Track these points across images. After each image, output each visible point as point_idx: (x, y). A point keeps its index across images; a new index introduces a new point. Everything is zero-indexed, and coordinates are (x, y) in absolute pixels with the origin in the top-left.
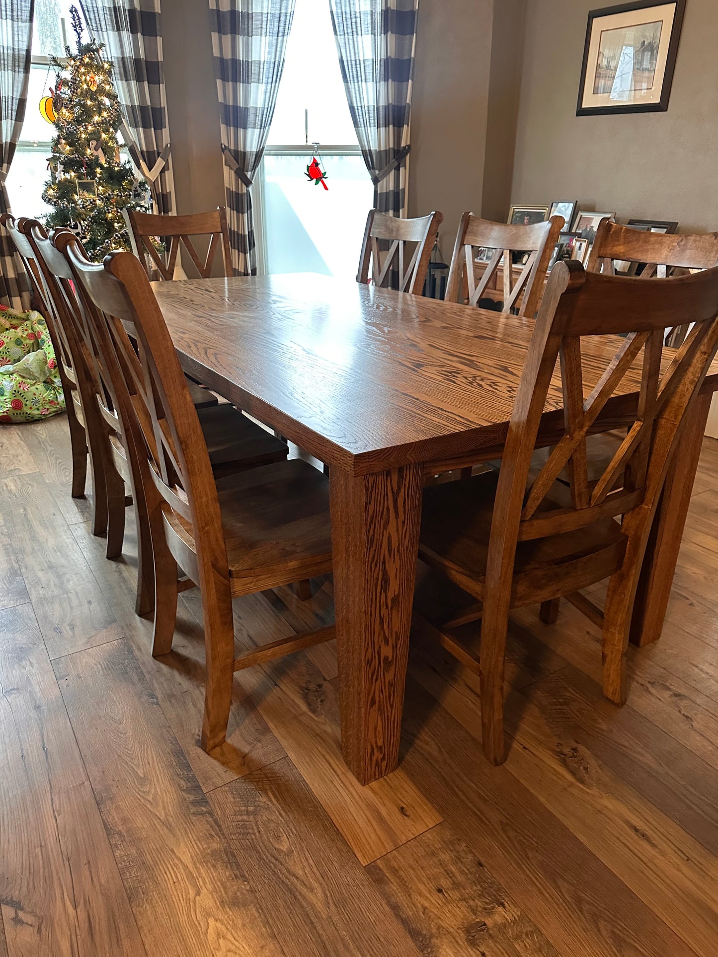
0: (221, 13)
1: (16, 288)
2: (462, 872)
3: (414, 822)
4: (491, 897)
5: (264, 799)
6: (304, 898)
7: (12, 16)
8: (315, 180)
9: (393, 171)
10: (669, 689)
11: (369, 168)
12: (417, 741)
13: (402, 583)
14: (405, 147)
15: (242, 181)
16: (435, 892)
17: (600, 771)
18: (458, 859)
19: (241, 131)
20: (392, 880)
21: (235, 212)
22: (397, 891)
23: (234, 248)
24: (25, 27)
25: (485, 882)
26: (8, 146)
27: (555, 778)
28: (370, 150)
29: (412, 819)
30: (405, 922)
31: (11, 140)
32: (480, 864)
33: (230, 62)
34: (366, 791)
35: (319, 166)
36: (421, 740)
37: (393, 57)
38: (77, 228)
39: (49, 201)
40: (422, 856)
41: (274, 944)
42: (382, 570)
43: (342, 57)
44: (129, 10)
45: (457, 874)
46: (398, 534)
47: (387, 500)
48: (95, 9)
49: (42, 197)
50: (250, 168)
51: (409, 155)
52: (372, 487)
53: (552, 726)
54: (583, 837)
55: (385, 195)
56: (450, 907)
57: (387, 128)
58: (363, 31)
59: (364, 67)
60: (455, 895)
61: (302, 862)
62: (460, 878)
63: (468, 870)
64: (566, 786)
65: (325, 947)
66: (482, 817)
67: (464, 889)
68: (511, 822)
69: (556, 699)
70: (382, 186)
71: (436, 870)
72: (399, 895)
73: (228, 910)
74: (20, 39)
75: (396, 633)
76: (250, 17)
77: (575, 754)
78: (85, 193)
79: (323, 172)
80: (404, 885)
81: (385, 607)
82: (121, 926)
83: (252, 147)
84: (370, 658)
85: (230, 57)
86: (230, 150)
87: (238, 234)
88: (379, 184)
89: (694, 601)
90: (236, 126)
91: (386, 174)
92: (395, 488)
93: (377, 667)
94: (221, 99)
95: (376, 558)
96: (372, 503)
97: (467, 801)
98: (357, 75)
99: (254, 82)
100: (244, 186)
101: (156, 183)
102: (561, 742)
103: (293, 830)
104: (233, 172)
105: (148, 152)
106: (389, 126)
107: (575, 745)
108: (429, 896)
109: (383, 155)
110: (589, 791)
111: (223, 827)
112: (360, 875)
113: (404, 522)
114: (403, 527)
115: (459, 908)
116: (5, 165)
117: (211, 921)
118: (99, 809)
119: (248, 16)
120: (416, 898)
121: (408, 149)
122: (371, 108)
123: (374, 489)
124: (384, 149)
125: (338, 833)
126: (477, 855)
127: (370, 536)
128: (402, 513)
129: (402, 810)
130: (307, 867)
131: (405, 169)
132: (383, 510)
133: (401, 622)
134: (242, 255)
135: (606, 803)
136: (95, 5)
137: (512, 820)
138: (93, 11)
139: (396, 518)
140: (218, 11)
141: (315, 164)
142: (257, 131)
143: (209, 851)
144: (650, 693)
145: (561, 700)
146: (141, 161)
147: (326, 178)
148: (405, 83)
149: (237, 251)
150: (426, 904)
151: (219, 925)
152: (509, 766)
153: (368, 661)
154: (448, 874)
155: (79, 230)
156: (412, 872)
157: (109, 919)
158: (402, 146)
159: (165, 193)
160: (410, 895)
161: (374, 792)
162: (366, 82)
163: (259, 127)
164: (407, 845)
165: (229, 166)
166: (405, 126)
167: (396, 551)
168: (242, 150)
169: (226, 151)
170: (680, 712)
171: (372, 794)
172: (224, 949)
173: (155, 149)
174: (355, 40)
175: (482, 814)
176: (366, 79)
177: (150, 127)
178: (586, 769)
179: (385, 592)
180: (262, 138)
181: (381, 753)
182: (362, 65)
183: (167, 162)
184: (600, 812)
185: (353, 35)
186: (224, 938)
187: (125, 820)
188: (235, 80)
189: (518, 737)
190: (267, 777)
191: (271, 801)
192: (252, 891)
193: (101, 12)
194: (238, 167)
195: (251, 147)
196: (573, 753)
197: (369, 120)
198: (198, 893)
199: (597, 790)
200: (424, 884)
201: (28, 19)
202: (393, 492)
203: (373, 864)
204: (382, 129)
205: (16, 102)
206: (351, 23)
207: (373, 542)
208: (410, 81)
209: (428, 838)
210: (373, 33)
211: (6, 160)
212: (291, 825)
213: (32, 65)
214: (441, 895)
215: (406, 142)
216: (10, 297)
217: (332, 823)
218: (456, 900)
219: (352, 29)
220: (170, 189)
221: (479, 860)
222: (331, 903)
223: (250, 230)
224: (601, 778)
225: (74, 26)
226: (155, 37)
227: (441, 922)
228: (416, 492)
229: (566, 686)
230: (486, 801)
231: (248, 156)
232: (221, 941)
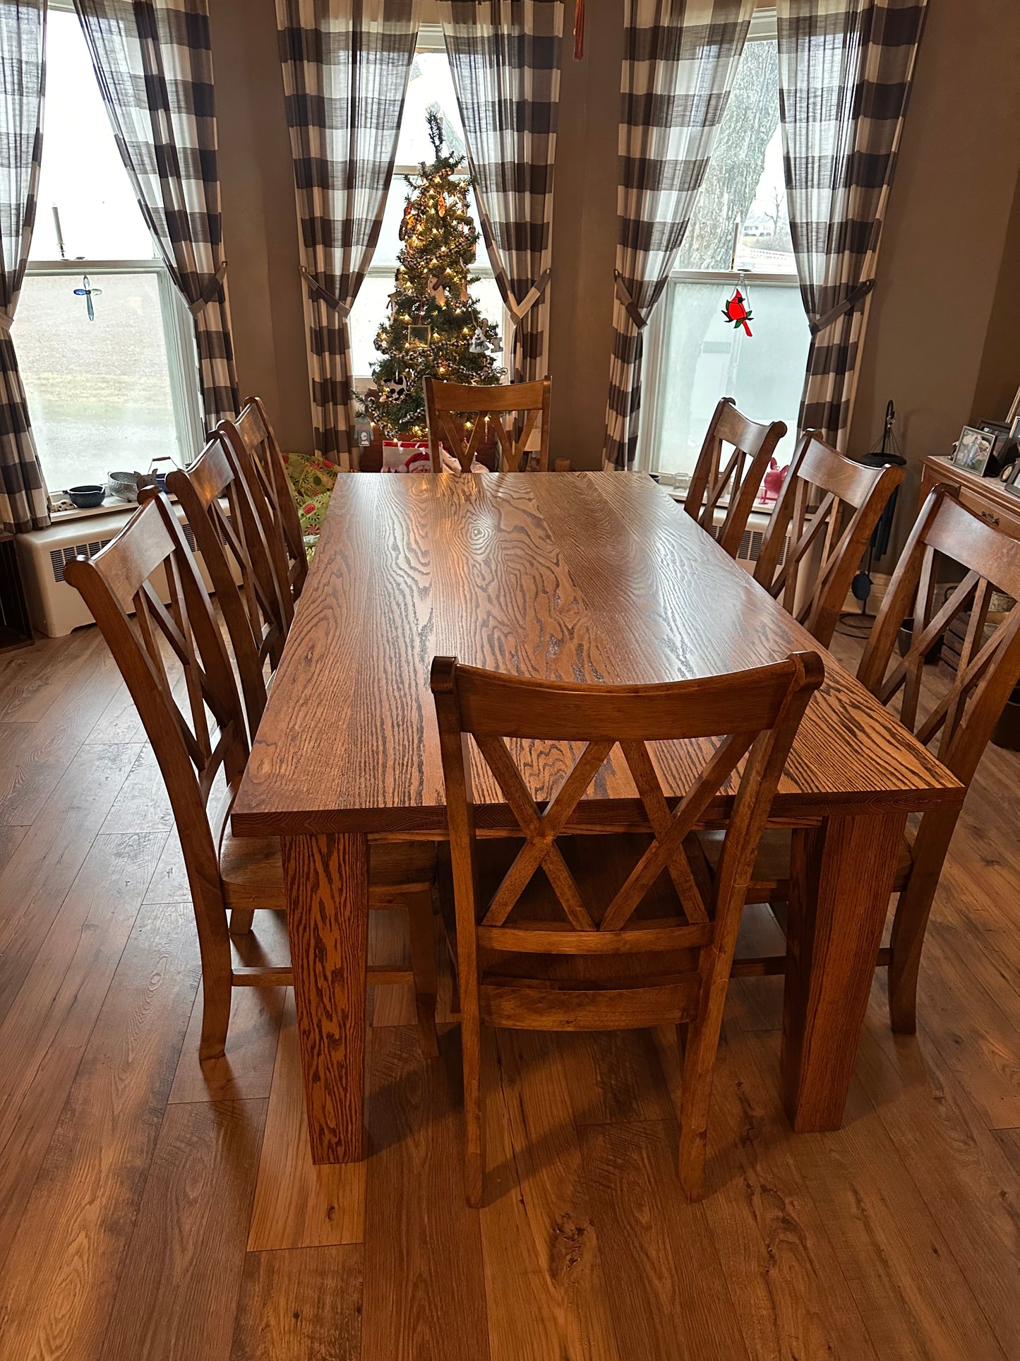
0: (634, 98)
1: (345, 441)
2: (334, 1308)
3: (332, 1229)
4: (340, 1351)
5: (213, 1134)
6: (172, 1254)
7: (378, 124)
8: (735, 321)
9: (842, 318)
10: (783, 1209)
11: (807, 311)
12: (410, 1141)
13: (346, 957)
14: (866, 282)
15: (634, 321)
16: (291, 1314)
17: (587, 1272)
18: (343, 1292)
19: (641, 253)
20: (261, 1280)
21: (620, 361)
22: (257, 1294)
23: (612, 408)
24: (390, 136)
25: (348, 1332)
26: (355, 276)
27: (525, 1254)
28: (812, 286)
29: (332, 1225)
30: (238, 1328)
31: (359, 269)
32: (359, 1310)
33: (637, 163)
34: (311, 1171)
35: (743, 302)
36: (414, 1139)
37: (863, 151)
38: (401, 383)
39: (378, 348)
40: (310, 1269)
41: (113, 1286)
42: (314, 936)
43: (788, 152)
44: (518, 103)
45: (328, 1307)
46: (335, 902)
47: (314, 862)
48: (476, 106)
49: (375, 342)
50: (646, 303)
51: (871, 294)
52: (291, 845)
53: (579, 1189)
54: (496, 1340)
55: (825, 349)
56: (292, 1339)
57: (841, 254)
58: (823, 116)
59: (819, 166)
60: (307, 1328)
61: (196, 1217)
62: (327, 1313)
63: (342, 1309)
64: (529, 1270)
65: (152, 1313)
66: (405, 1258)
67: (321, 1327)
68: (431, 1280)
69: (614, 1156)
70: (823, 339)
71: (310, 1292)
72: (256, 1298)
73: (103, 1231)
74: (383, 150)
75: (343, 1011)
76: (671, 101)
77: (576, 1237)
78: (417, 340)
79: (747, 310)
80: (268, 1291)
81: (322, 978)
82: (14, 1202)
83: (652, 274)
84: (307, 1029)
85: (638, 156)
86: (623, 279)
87: (619, 390)
88: (819, 334)
89: (949, 1097)
90: (635, 248)
91: (831, 320)
92: (325, 850)
93: (317, 1041)
94: (620, 212)
95: (303, 922)
96: (293, 862)
97: (404, 1234)
98: (807, 178)
99: (665, 189)
100: (635, 327)
101: (524, 321)
102: (571, 1214)
103: (215, 1180)
104: (624, 307)
105: (519, 281)
106: (843, 252)
107: (585, 1224)
108: (282, 1315)
109: (830, 292)
110: (551, 1288)
111: (158, 1146)
112: (237, 1259)
113: (341, 890)
114: (341, 895)
115: (300, 1344)
116: (349, 299)
117: (83, 1234)
118: (75, 1079)
119: (669, 99)
120: (269, 1310)
121: (871, 285)
122: (822, 226)
123: (293, 846)
124: (833, 285)
125: (251, 1205)
126: (365, 1299)
127: (293, 897)
128: (338, 879)
129: (331, 1209)
130: (198, 1224)
131: (862, 314)
132: (309, 872)
133: (348, 1000)
134: (620, 418)
135: (560, 1315)
136: (475, 101)
137: (434, 1279)
138: (473, 108)
139: (329, 883)
140: (631, 95)
141: (739, 299)
142: (661, 254)
143: (128, 1165)
144: (751, 1205)
145: (620, 1161)
146: (509, 292)
147: (750, 319)
148: (877, 190)
149: (615, 413)
150: (273, 1323)
151: (86, 1241)
152: (485, 1214)
153: (304, 1032)
154: (319, 1302)
155: (404, 386)
156: (287, 1282)
157: (10, 1190)
158: (861, 280)
159: (535, 332)
160: (264, 1304)
161: (319, 1176)
162: (819, 188)
163: (664, 248)
164: (305, 1250)
165: (620, 300)
166: (869, 252)
167: (333, 920)
168: (639, 279)
169: (619, 280)
170: (769, 1246)
171: (315, 1178)
172: (72, 1267)
173: (529, 277)
174: (810, 128)
175: (407, 1256)
176: (819, 184)
177: (525, 250)
178: (572, 1261)
179: (321, 961)
180: (666, 263)
181: (335, 1136)
182: (816, 165)
183: (543, 293)
184: (542, 1320)
185: (808, 122)
186: (81, 1257)
187: (86, 1101)
188: (641, 187)
189: (525, 1185)
190: (232, 1112)
191: (217, 1140)
192: (134, 1224)
193: (483, 109)
194: (631, 300)
195: (650, 276)
196: (574, 1234)
197: (817, 242)
198: (91, 1203)
199: (563, 1294)
200: (288, 1299)
201: (395, 125)
202: (321, 854)
203: (257, 1253)
204: (833, 256)
205: (370, 225)
206: (808, 104)
207: (298, 903)
208: (885, 186)
209: (331, 1255)
210: (839, 117)
211: (351, 292)
212: (216, 1175)
213: (393, 176)
214: (293, 1320)
215: (869, 275)
216: (338, 452)
217: (253, 1192)
218: (304, 1333)
219: (808, 113)
220: (543, 326)
221: (362, 1305)
222: (190, 1272)
223: (635, 386)
224: (581, 1281)
225: (431, 138)
226: (546, 135)
227: (271, 1349)
228: (357, 859)
229: (643, 1144)
230: (426, 1243)
231: (645, 288)
232: (76, 1258)
